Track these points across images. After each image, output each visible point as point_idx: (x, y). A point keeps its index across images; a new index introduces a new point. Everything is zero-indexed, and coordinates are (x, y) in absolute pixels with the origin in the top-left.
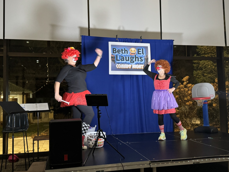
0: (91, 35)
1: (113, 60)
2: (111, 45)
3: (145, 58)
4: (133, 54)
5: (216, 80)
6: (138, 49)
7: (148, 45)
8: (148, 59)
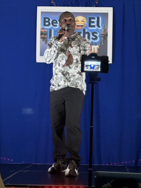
1: (43, 38)
2: (42, 12)
3: (102, 34)
4: (80, 27)
6: (90, 19)
7: (109, 10)
8: (107, 35)
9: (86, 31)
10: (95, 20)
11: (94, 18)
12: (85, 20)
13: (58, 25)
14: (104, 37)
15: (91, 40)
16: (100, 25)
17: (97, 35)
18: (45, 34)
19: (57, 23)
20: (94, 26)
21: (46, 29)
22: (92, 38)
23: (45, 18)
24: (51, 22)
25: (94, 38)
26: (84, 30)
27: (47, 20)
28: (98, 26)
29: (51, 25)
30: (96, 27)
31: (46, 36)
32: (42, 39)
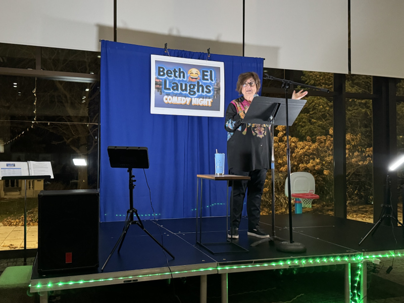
0: (118, 41)
1: (157, 88)
2: (156, 61)
3: (215, 88)
4: (194, 80)
5: (331, 131)
6: (204, 72)
7: (221, 65)
8: (219, 89)
9: (200, 84)
10: (209, 74)
11: (207, 72)
12: (199, 73)
13: (173, 75)
14: (217, 91)
15: (205, 93)
16: (213, 79)
17: (211, 89)
18: (160, 85)
19: (171, 73)
20: (207, 80)
21: (161, 79)
22: (206, 92)
23: (159, 68)
24: (165, 72)
25: (208, 91)
26: (198, 83)
27: (162, 70)
28: (212, 80)
29: (166, 76)
30: (210, 80)
31: (161, 87)
32: (157, 90)
